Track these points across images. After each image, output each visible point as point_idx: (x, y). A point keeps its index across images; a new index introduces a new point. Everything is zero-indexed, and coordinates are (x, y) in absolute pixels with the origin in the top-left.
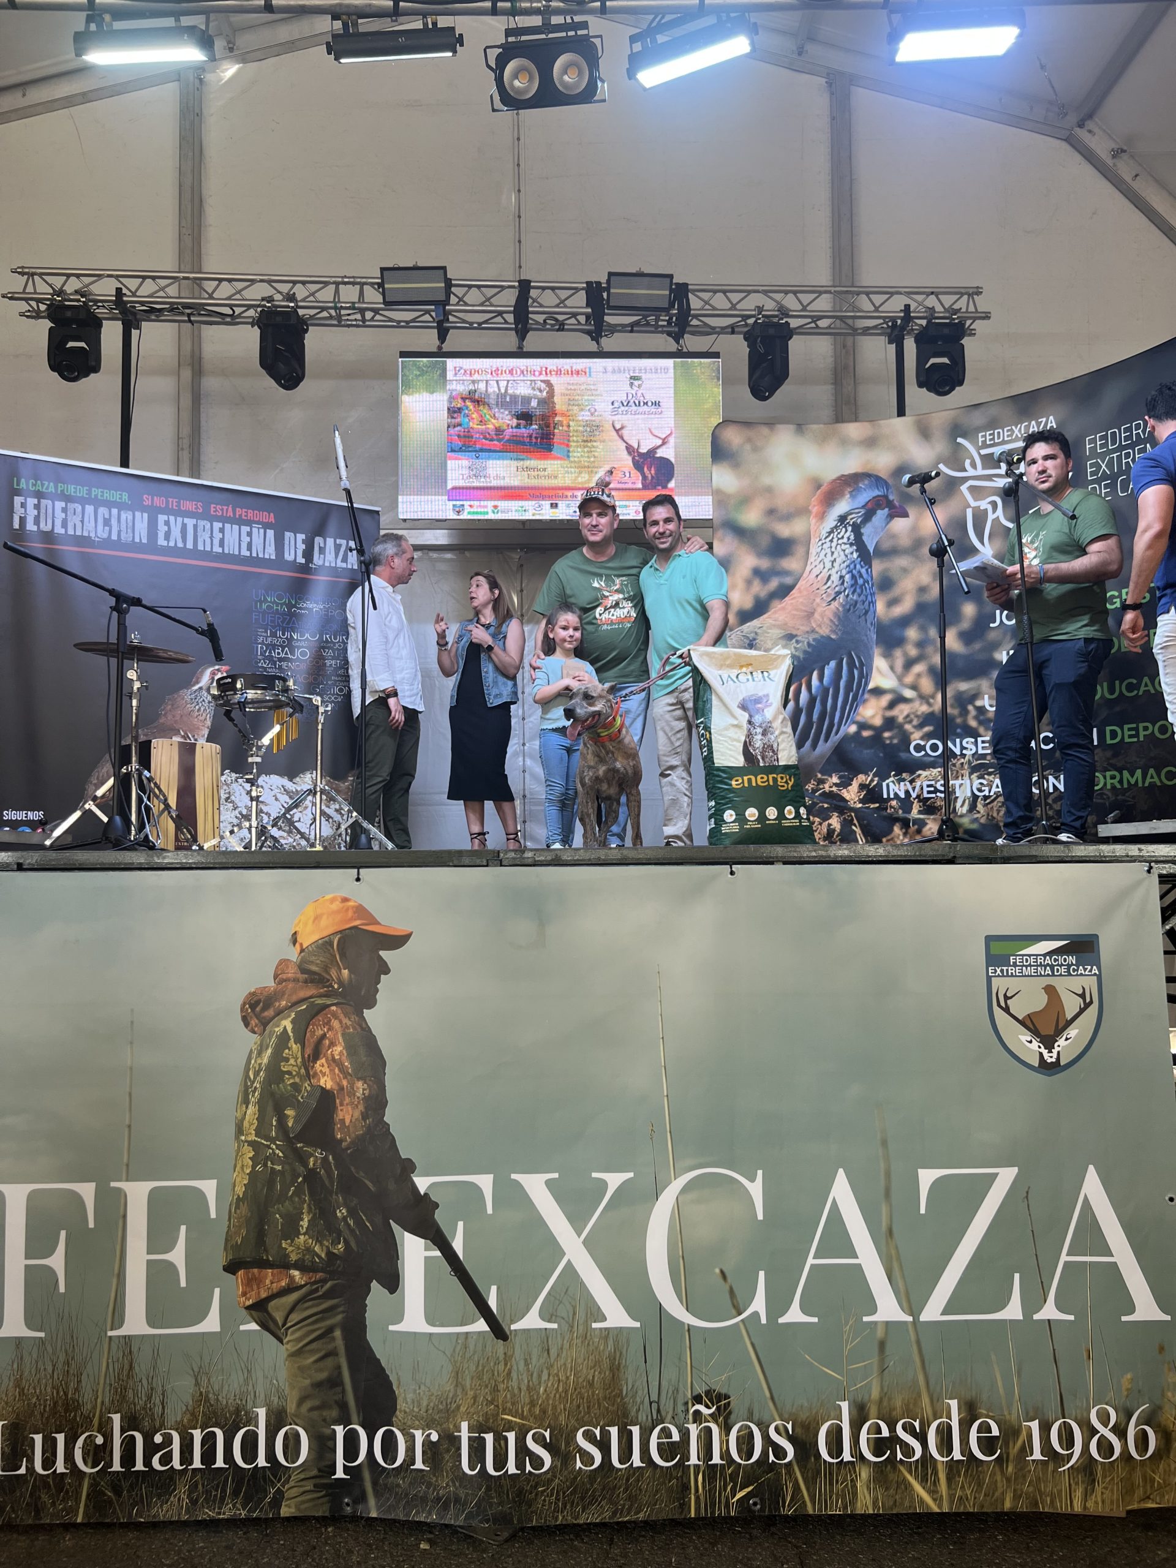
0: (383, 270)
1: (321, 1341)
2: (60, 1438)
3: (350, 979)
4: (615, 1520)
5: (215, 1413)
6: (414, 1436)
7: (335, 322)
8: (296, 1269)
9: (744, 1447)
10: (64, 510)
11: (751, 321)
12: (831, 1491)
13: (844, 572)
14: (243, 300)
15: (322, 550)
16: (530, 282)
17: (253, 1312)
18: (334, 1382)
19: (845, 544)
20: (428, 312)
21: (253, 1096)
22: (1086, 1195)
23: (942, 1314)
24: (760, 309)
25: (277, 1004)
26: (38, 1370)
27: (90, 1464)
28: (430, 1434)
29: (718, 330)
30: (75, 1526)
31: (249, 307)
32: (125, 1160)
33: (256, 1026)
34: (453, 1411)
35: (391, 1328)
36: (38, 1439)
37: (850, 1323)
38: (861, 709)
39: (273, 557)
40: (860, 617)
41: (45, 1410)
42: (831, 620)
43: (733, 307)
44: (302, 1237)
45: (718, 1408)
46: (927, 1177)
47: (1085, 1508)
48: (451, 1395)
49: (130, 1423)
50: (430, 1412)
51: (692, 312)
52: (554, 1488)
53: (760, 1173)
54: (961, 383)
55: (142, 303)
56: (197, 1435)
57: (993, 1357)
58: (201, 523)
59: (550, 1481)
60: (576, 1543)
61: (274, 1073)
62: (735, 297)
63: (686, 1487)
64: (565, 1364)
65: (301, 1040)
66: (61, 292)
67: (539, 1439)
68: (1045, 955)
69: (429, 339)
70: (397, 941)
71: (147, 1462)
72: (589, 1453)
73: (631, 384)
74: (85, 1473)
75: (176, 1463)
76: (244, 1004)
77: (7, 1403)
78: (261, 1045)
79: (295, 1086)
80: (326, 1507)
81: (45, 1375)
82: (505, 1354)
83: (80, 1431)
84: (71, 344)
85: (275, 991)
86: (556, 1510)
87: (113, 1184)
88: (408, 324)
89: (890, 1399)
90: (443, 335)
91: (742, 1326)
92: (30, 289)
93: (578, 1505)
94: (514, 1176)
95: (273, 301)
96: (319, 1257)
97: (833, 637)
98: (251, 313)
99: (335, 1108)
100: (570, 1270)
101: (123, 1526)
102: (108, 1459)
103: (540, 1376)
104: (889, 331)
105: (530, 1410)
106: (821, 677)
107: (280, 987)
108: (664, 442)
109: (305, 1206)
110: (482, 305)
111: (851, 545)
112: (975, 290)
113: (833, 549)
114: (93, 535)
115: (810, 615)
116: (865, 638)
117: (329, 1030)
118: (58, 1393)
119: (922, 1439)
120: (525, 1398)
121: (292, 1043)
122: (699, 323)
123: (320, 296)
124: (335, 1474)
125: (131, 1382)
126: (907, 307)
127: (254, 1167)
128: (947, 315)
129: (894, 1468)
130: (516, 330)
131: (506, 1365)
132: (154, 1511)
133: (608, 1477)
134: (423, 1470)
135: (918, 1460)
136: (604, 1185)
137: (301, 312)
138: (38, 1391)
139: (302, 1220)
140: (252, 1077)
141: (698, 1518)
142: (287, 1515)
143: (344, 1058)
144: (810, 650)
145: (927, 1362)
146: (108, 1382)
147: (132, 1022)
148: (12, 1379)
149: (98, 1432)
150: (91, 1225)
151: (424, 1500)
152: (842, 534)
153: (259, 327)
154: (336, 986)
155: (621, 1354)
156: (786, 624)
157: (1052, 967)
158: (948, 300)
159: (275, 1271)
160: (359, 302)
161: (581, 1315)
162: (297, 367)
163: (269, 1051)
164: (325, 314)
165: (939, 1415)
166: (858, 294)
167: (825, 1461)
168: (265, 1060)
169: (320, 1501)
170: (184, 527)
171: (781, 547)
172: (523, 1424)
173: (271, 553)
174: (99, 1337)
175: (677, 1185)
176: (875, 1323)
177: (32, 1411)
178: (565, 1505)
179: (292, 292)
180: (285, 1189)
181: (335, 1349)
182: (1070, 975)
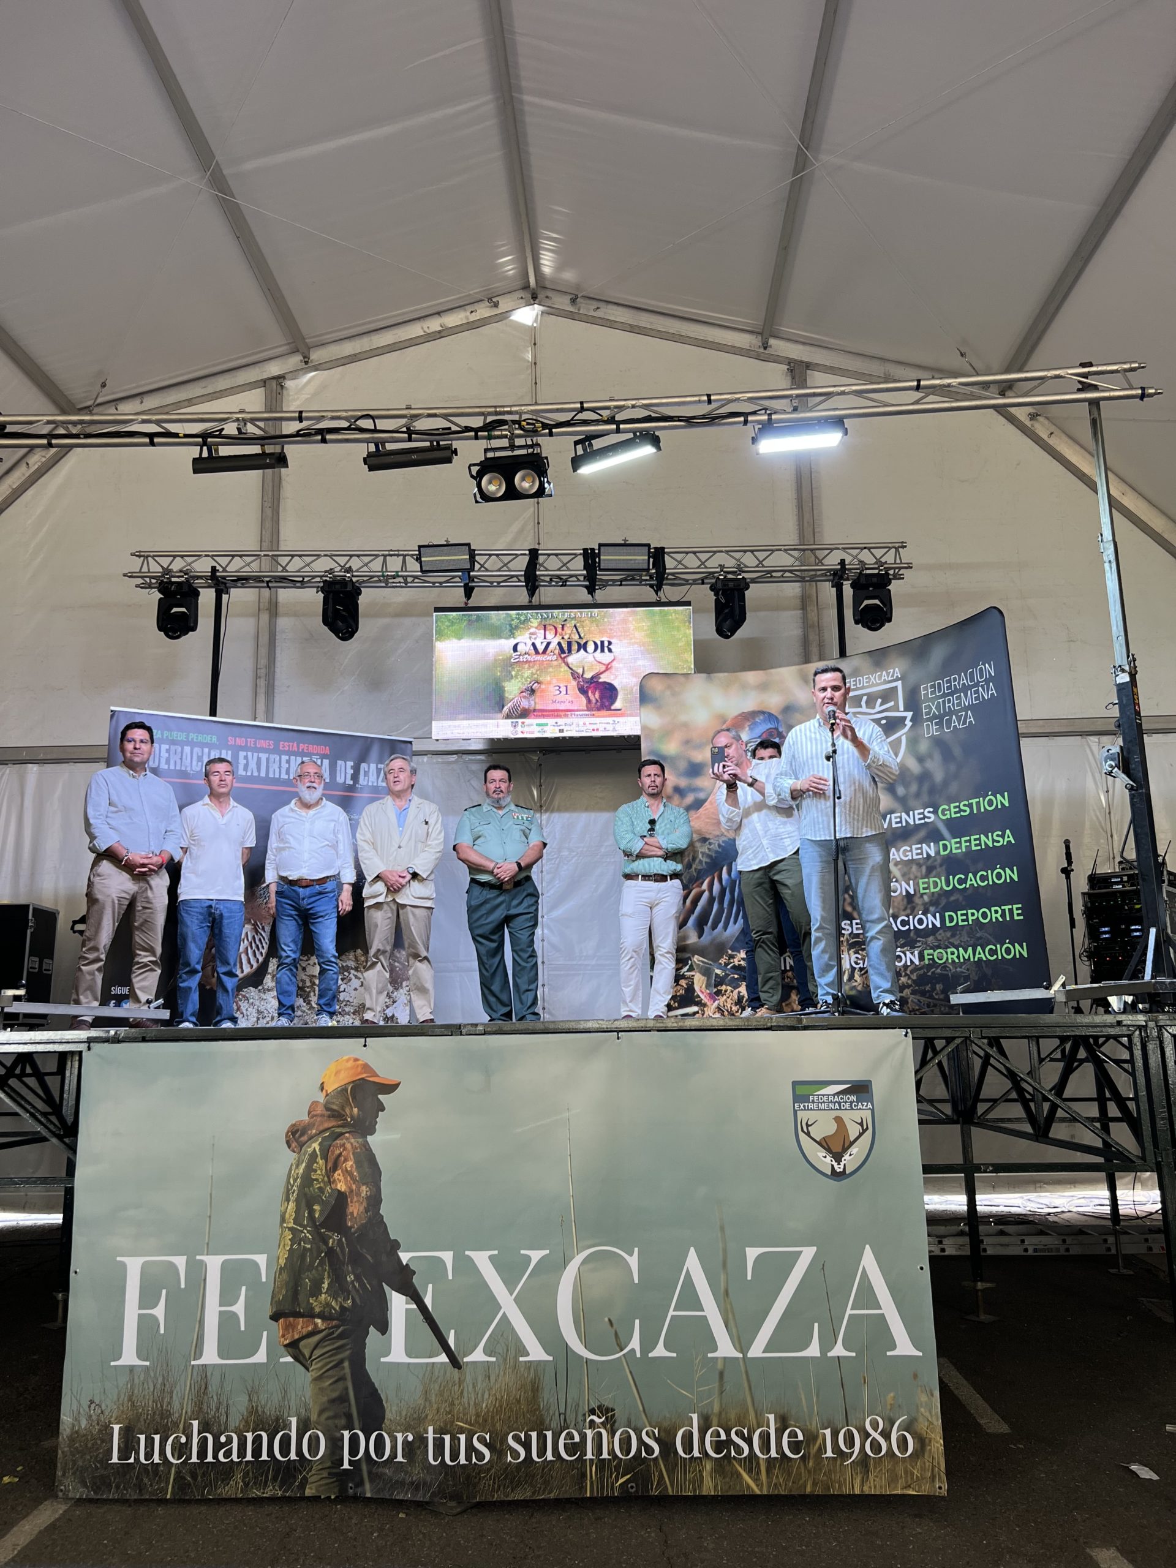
0: (420, 547)
1: (335, 1370)
2: (157, 1438)
3: (359, 1115)
4: (534, 1498)
5: (262, 1421)
6: (396, 1438)
7: (384, 585)
8: (319, 1318)
9: (625, 1447)
10: (168, 751)
11: (716, 576)
12: (685, 1479)
14: (312, 571)
15: (366, 774)
16: (538, 550)
17: (290, 1349)
18: (343, 1399)
20: (454, 577)
21: (292, 1196)
22: (864, 1268)
23: (763, 1352)
24: (722, 567)
25: (310, 1132)
26: (143, 1389)
27: (176, 1456)
28: (408, 1436)
29: (690, 582)
30: (166, 1501)
31: (315, 577)
32: (207, 1241)
33: (295, 1147)
34: (423, 1419)
35: (383, 1360)
36: (142, 1437)
37: (699, 1358)
41: (147, 1418)
43: (702, 566)
44: (323, 1295)
45: (607, 1418)
46: (752, 1253)
47: (862, 1491)
48: (422, 1406)
49: (205, 1427)
50: (408, 1420)
51: (668, 570)
52: (491, 1475)
53: (636, 1249)
54: (888, 621)
55: (232, 576)
56: (250, 1437)
57: (799, 1383)
58: (272, 757)
59: (489, 1470)
61: (307, 1180)
62: (703, 557)
63: (584, 1475)
64: (500, 1387)
65: (325, 1157)
66: (167, 571)
67: (481, 1440)
68: (834, 1095)
69: (456, 595)
70: (390, 1088)
71: (215, 1456)
72: (516, 1451)
74: (172, 1463)
75: (235, 1457)
76: (288, 1132)
77: (122, 1412)
78: (298, 1161)
79: (320, 1189)
80: (336, 1490)
81: (149, 1392)
82: (459, 1378)
83: (170, 1433)
84: (175, 610)
85: (309, 1123)
86: (493, 1490)
87: (198, 1257)
88: (440, 585)
89: (726, 1414)
90: (469, 591)
91: (623, 1358)
92: (145, 569)
93: (508, 1487)
94: (467, 1253)
95: (334, 571)
96: (335, 1309)
98: (318, 579)
99: (347, 1204)
100: (505, 1318)
101: (198, 1501)
102: (188, 1453)
103: (483, 1396)
104: (831, 578)
105: (476, 1419)
107: (312, 1120)
109: (326, 1273)
110: (499, 570)
112: (900, 545)
114: (189, 769)
117: (344, 1150)
118: (157, 1405)
119: (749, 1441)
120: (472, 1411)
121: (319, 1159)
122: (674, 578)
123: (371, 566)
124: (342, 1465)
125: (206, 1397)
126: (842, 562)
127: (292, 1245)
128: (876, 566)
129: (730, 1462)
130: (526, 586)
131: (460, 1386)
132: (219, 1491)
133: (529, 1468)
134: (402, 1462)
135: (745, 1458)
136: (528, 1259)
137: (354, 579)
138: (143, 1404)
139: (324, 1283)
140: (292, 1183)
141: (592, 1497)
142: (310, 1495)
143: (354, 1169)
145: (752, 1388)
146: (190, 1397)
147: (213, 1145)
148: (127, 1395)
149: (182, 1434)
150: (183, 1286)
151: (402, 1484)
153: (323, 592)
154: (349, 1120)
155: (539, 1380)
156: (701, 830)
157: (839, 1103)
158: (878, 553)
159: (305, 1319)
160: (402, 571)
161: (512, 1352)
162: (353, 622)
163: (304, 1165)
164: (376, 579)
165: (761, 1425)
166: (804, 550)
167: (681, 1457)
168: (301, 1171)
169: (332, 1485)
170: (259, 759)
171: (695, 770)
172: (471, 1429)
174: (186, 1366)
175: (579, 1259)
176: (717, 1358)
177: (139, 1418)
178: (499, 1487)
179: (347, 566)
180: (312, 1262)
181: (345, 1374)
182: (852, 1109)
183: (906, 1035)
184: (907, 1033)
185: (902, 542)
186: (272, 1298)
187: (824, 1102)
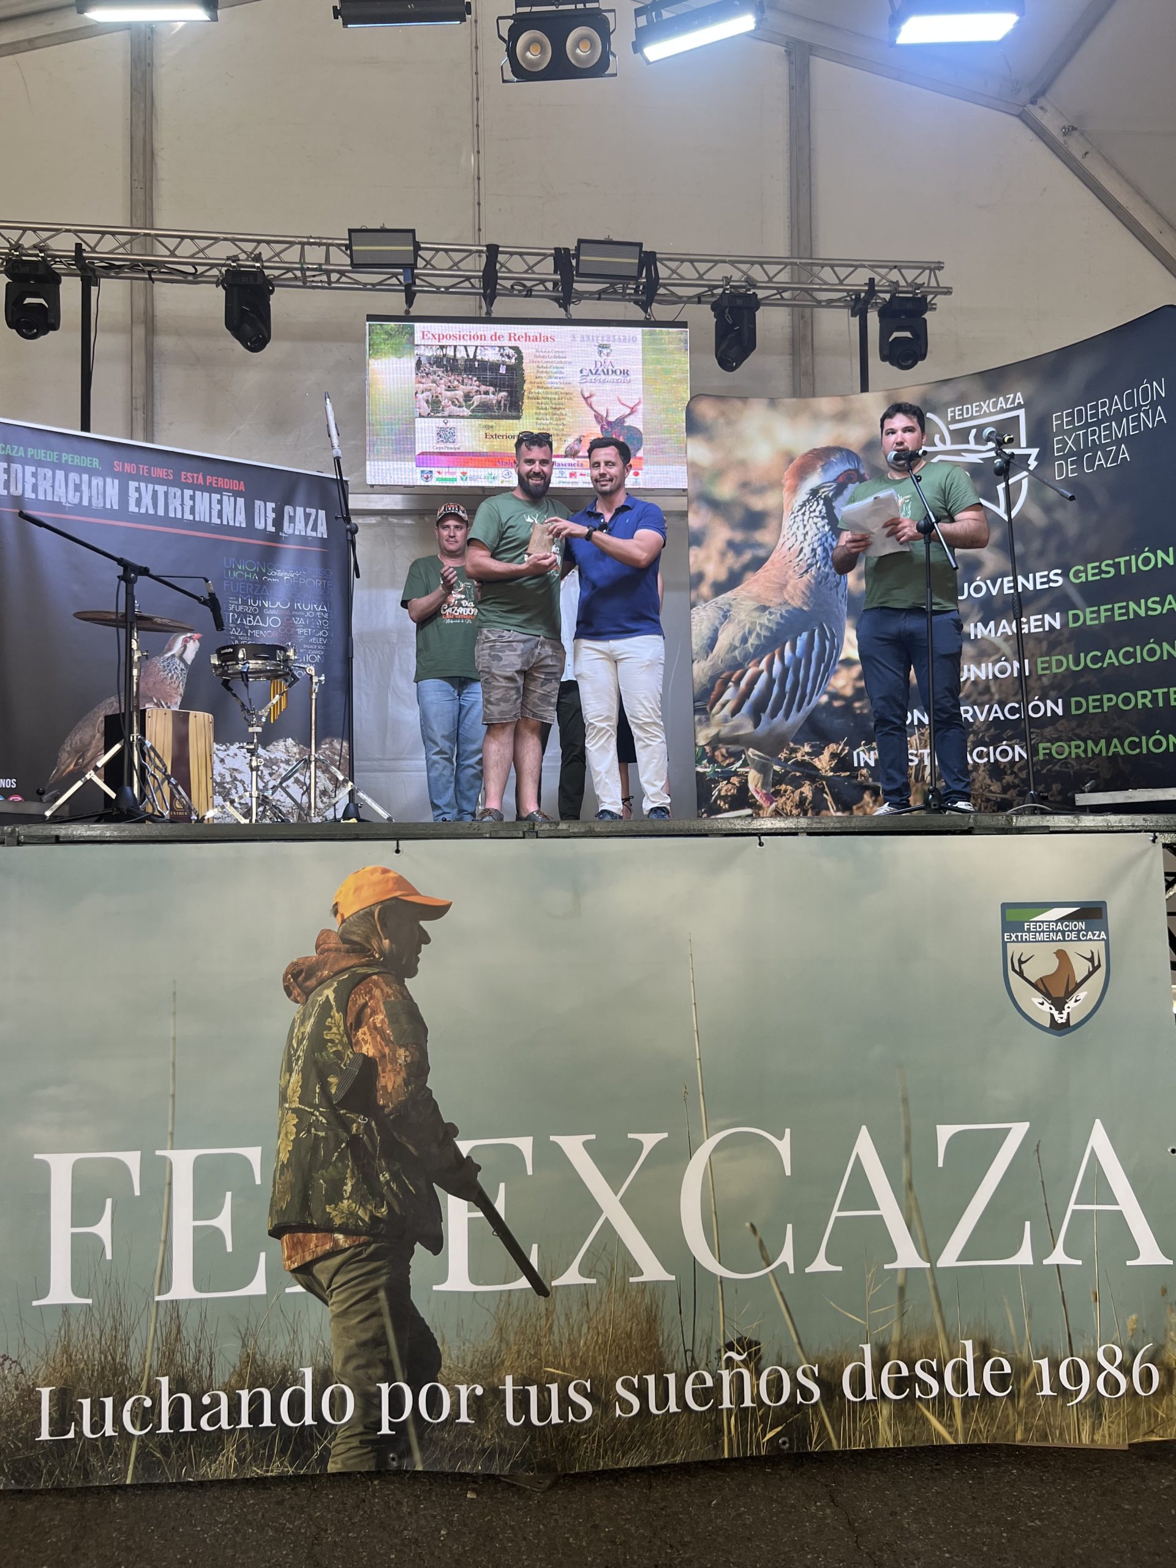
0: (351, 231)
1: (368, 1301)
2: (109, 1402)
3: (391, 950)
4: (654, 1464)
5: (262, 1373)
6: (458, 1391)
8: (340, 1233)
9: (774, 1390)
10: (34, 475)
11: (720, 291)
12: (855, 1428)
13: (816, 545)
14: (206, 258)
15: (292, 519)
16: (498, 247)
17: (299, 1276)
18: (379, 1341)
19: (817, 517)
20: (395, 275)
21: (296, 1064)
22: (1092, 1147)
23: (958, 1260)
24: (728, 280)
25: (319, 974)
26: (85, 1337)
27: (138, 1427)
28: (475, 1388)
29: (685, 299)
30: (124, 1488)
31: (213, 266)
32: (170, 1129)
33: (299, 995)
34: (498, 1366)
35: (435, 1288)
36: (86, 1403)
37: (873, 1270)
38: (832, 680)
39: (244, 525)
40: (831, 589)
41: (92, 1375)
42: (803, 593)
43: (701, 277)
44: (345, 1202)
45: (749, 1355)
46: (945, 1133)
47: (1093, 1442)
48: (495, 1350)
49: (179, 1385)
50: (475, 1367)
51: (661, 281)
52: (595, 1436)
53: (788, 1131)
54: (923, 357)
55: (102, 260)
56: (245, 1396)
57: (1006, 1300)
58: (172, 490)
59: (592, 1429)
60: (616, 1488)
61: (318, 1042)
62: (702, 267)
63: (719, 1430)
64: (604, 1317)
65: (343, 1009)
66: (17, 247)
67: (580, 1389)
68: (1057, 922)
69: (395, 303)
70: (438, 911)
71: (196, 1423)
72: (628, 1401)
73: (600, 352)
74: (133, 1435)
75: (224, 1424)
76: (287, 974)
77: (54, 1369)
78: (304, 1014)
79: (336, 1053)
80: (372, 1463)
81: (93, 1341)
82: (547, 1309)
83: (128, 1395)
84: (28, 300)
85: (317, 960)
86: (598, 1456)
87: (158, 1153)
88: (374, 287)
89: (909, 1341)
90: (410, 301)
91: (771, 1276)
93: (618, 1451)
94: (552, 1138)
95: (239, 260)
96: (363, 1220)
97: (805, 608)
98: (215, 272)
99: (377, 1074)
100: (608, 1227)
101: (172, 1486)
102: (156, 1421)
103: (580, 1331)
104: (852, 303)
105: (571, 1362)
106: (793, 648)
107: (322, 957)
108: (633, 411)
109: (349, 1171)
110: (450, 269)
111: (823, 518)
112: (937, 265)
113: (805, 522)
114: (63, 500)
115: (783, 587)
116: (835, 609)
117: (371, 998)
118: (106, 1357)
119: (939, 1377)
120: (566, 1350)
121: (334, 1012)
122: (667, 292)
123: (285, 256)
124: (380, 1430)
125: (178, 1345)
126: (872, 280)
127: (298, 1133)
128: (911, 289)
129: (913, 1404)
130: (484, 296)
131: (548, 1319)
132: (202, 1471)
133: (646, 1423)
134: (467, 1424)
135: (935, 1397)
136: (640, 1145)
137: (267, 272)
138: (86, 1356)
139: (346, 1184)
140: (295, 1046)
141: (731, 1459)
142: (335, 1471)
143: (386, 1026)
144: (782, 621)
145: (943, 1307)
146: (156, 1346)
147: (174, 993)
148: (60, 1345)
149: (146, 1395)
150: (137, 1193)
151: (469, 1452)
152: (814, 507)
153: (224, 288)
154: (377, 956)
155: (657, 1306)
156: (759, 596)
157: (1063, 932)
158: (910, 275)
159: (320, 1235)
160: (325, 263)
161: (619, 1270)
162: (263, 328)
163: (312, 1020)
164: (290, 275)
165: (954, 1355)
166: (823, 266)
167: (849, 1400)
168: (308, 1028)
169: (364, 1457)
170: (155, 493)
171: (754, 520)
172: (565, 1376)
173: (241, 521)
174: (147, 1304)
175: (709, 1145)
176: (896, 1270)
177: (80, 1377)
178: (606, 1452)
179: (257, 252)
180: (328, 1155)
181: (380, 1309)
182: (1080, 940)
183: (1154, 841)
184: (1155, 837)
185: (939, 262)
186: (271, 1206)
187: (1043, 931)
